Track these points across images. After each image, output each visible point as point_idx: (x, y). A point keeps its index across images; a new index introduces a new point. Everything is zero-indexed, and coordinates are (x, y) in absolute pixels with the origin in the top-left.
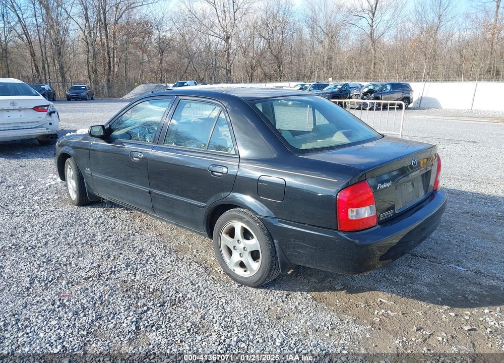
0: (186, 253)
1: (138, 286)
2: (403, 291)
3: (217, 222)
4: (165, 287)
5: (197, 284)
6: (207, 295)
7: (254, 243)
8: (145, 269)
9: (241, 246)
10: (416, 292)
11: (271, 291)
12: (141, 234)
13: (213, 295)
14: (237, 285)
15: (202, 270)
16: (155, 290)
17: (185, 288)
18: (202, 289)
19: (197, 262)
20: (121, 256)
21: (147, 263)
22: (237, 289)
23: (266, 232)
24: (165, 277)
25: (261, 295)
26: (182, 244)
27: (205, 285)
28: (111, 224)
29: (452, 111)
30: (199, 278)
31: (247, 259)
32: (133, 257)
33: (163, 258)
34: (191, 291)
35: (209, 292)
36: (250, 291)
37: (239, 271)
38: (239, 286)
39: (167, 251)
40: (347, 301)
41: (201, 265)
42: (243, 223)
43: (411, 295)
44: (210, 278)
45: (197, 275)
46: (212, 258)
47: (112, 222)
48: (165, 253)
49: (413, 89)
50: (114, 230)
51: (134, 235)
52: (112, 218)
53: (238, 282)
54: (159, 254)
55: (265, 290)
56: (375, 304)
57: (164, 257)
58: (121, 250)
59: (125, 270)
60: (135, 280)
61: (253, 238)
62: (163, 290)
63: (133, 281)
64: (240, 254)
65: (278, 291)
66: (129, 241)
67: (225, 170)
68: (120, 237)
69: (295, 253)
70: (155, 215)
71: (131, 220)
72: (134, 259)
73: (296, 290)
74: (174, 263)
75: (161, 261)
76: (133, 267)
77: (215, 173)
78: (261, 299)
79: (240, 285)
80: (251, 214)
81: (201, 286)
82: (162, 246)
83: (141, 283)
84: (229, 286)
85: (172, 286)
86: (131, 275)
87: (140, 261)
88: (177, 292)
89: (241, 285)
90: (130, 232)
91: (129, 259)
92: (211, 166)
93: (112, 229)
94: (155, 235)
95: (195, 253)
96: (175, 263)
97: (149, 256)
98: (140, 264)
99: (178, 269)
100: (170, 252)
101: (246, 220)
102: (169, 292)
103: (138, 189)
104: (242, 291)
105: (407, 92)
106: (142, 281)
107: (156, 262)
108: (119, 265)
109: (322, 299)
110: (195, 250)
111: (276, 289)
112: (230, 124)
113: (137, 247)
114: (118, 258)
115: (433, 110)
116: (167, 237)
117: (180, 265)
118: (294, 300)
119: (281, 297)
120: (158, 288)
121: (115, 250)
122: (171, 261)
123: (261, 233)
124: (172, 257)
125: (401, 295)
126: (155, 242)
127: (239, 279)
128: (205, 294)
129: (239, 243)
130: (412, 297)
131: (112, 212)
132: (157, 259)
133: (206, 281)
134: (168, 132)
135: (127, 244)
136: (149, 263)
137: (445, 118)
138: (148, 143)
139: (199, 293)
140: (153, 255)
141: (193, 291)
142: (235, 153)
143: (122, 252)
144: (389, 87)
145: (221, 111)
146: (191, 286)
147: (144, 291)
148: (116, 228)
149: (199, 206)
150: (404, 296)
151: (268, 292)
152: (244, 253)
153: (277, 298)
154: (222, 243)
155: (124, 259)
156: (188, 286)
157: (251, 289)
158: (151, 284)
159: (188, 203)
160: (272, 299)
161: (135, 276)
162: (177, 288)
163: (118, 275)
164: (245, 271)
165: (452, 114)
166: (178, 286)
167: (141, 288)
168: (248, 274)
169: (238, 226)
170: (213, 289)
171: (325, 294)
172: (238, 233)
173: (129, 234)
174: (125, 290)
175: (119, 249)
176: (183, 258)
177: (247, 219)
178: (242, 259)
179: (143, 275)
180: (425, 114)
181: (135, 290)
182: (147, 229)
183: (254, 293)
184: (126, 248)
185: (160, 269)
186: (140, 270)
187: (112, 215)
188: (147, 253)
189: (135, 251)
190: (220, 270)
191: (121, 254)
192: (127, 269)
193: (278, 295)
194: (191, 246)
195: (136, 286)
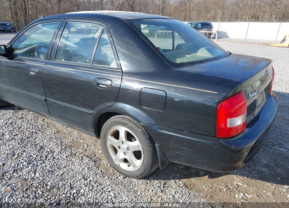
0: (78, 148)
1: (37, 184)
2: (250, 173)
3: (104, 126)
4: (61, 183)
5: (89, 178)
6: (98, 190)
7: (136, 144)
8: (44, 165)
9: (125, 146)
10: (260, 174)
11: (150, 181)
12: (42, 132)
13: (103, 189)
14: (122, 177)
15: (92, 164)
16: (52, 187)
17: (78, 183)
18: (93, 183)
19: (88, 157)
20: (24, 153)
21: (46, 159)
22: (122, 181)
23: (147, 136)
24: (62, 173)
25: (143, 186)
26: (75, 140)
27: (95, 179)
28: (18, 124)
29: (235, 39)
30: (90, 172)
31: (131, 157)
32: (34, 153)
33: (59, 154)
34: (83, 186)
35: (99, 186)
36: (133, 182)
37: (124, 166)
38: (124, 178)
39: (63, 147)
40: (211, 186)
41: (91, 159)
42: (127, 128)
43: (257, 177)
44: (99, 172)
45: (88, 169)
46: (100, 152)
47: (19, 122)
48: (62, 149)
49: (213, 26)
50: (21, 129)
51: (37, 133)
52: (19, 119)
53: (122, 174)
54: (57, 150)
55: (146, 181)
56: (233, 187)
57: (61, 153)
58: (25, 147)
59: (26, 168)
60: (35, 177)
61: (135, 140)
62: (59, 186)
63: (33, 178)
64: (124, 153)
65: (156, 181)
66: (32, 139)
67: (109, 83)
68: (25, 135)
69: (173, 155)
70: (51, 118)
71: (35, 120)
72: (35, 156)
73: (170, 178)
74: (68, 158)
75: (58, 157)
76: (34, 165)
77: (101, 85)
78: (144, 190)
79: (124, 176)
80: (133, 120)
81: (92, 179)
82: (59, 143)
83: (40, 181)
84: (115, 178)
85: (67, 182)
86: (31, 172)
87: (40, 158)
88: (72, 188)
89: (126, 177)
90: (34, 130)
91: (31, 156)
92: (97, 79)
93: (19, 128)
94: (53, 133)
95: (86, 148)
96: (70, 158)
97: (49, 152)
98: (40, 160)
99: (72, 164)
100: (66, 148)
101: (129, 126)
102: (65, 188)
103: (36, 97)
104: (127, 183)
105: (210, 28)
106: (41, 178)
107: (54, 158)
108: (21, 163)
109: (191, 185)
110: (86, 145)
111: (154, 179)
112: (113, 44)
113: (38, 144)
114: (21, 156)
115: (225, 39)
116: (63, 134)
117: (74, 160)
118: (171, 189)
119: (160, 187)
120: (55, 185)
121: (20, 148)
122: (66, 157)
123: (143, 137)
124: (67, 153)
125: (250, 177)
126: (54, 139)
127: (123, 172)
128: (96, 188)
129: (123, 144)
130: (259, 179)
131: (20, 113)
132: (55, 154)
133: (96, 175)
134: (58, 50)
135: (31, 142)
136: (48, 159)
137: (233, 43)
138: (42, 60)
139: (91, 188)
140: (51, 151)
141: (86, 186)
142: (117, 67)
143: (25, 149)
144: (200, 25)
145: (103, 30)
146: (83, 181)
147: (42, 190)
148: (23, 127)
149: (87, 113)
150: (252, 177)
151: (148, 183)
152: (127, 152)
153: (156, 188)
154: (109, 143)
155: (26, 156)
156: (81, 181)
157: (134, 180)
158: (49, 181)
159: (77, 110)
160: (153, 189)
161: (35, 174)
162: (72, 184)
163: (20, 173)
164: (129, 166)
165: (235, 41)
166: (72, 181)
167: (39, 186)
168: (131, 169)
169: (122, 131)
170: (102, 183)
171: (193, 180)
172: (122, 135)
173: (33, 132)
174: (25, 189)
175: (23, 147)
176: (76, 153)
177: (131, 124)
178: (126, 157)
179: (42, 172)
180: (221, 41)
181: (34, 189)
182: (47, 127)
183: (137, 184)
184: (29, 145)
185: (57, 165)
186: (40, 167)
187: (20, 116)
188: (46, 149)
189: (37, 148)
190: (107, 163)
191: (24, 151)
192: (28, 167)
193: (157, 185)
194: (82, 141)
195: (35, 184)
